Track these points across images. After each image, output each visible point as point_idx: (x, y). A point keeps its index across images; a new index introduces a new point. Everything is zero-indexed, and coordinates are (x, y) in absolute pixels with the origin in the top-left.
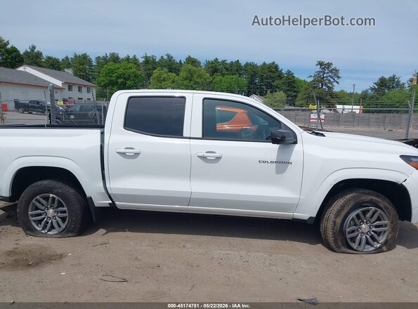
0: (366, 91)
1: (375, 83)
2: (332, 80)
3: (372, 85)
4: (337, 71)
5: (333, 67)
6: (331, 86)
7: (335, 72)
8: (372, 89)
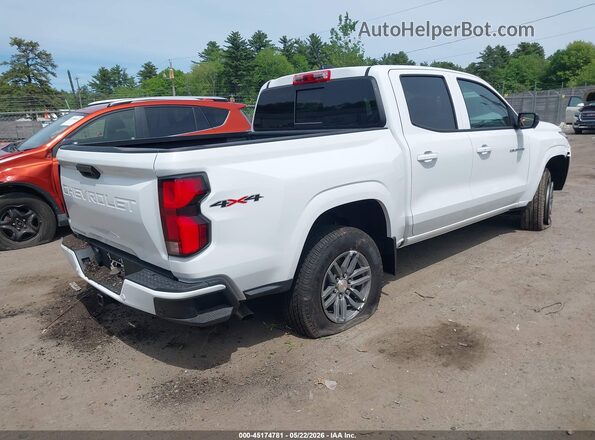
0: (85, 88)
1: (95, 77)
2: (44, 71)
3: (91, 80)
4: (47, 55)
5: (40, 49)
6: (44, 79)
7: (46, 57)
8: (92, 85)
